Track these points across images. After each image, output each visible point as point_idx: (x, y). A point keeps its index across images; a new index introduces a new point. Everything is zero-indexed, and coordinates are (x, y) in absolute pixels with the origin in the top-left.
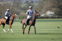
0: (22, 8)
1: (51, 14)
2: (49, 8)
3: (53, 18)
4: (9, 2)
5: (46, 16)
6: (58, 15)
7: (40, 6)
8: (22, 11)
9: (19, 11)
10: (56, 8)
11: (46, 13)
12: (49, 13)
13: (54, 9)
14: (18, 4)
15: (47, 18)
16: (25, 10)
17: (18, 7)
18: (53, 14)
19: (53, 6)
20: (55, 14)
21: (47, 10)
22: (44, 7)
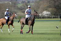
0: (19, 8)
1: (47, 14)
2: (45, 8)
3: (49, 18)
4: (6, 2)
5: (43, 16)
6: (54, 15)
7: (36, 6)
8: (19, 11)
9: (16, 11)
10: (52, 8)
11: (42, 12)
12: (45, 13)
13: (50, 9)
14: (15, 4)
15: (44, 17)
16: (21, 10)
17: (15, 7)
18: (49, 14)
19: (50, 6)
20: (51, 13)
21: (44, 10)
22: (41, 7)
